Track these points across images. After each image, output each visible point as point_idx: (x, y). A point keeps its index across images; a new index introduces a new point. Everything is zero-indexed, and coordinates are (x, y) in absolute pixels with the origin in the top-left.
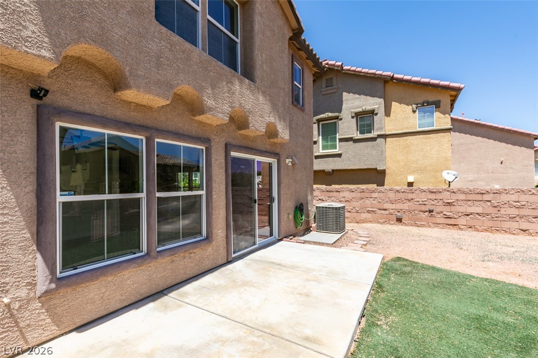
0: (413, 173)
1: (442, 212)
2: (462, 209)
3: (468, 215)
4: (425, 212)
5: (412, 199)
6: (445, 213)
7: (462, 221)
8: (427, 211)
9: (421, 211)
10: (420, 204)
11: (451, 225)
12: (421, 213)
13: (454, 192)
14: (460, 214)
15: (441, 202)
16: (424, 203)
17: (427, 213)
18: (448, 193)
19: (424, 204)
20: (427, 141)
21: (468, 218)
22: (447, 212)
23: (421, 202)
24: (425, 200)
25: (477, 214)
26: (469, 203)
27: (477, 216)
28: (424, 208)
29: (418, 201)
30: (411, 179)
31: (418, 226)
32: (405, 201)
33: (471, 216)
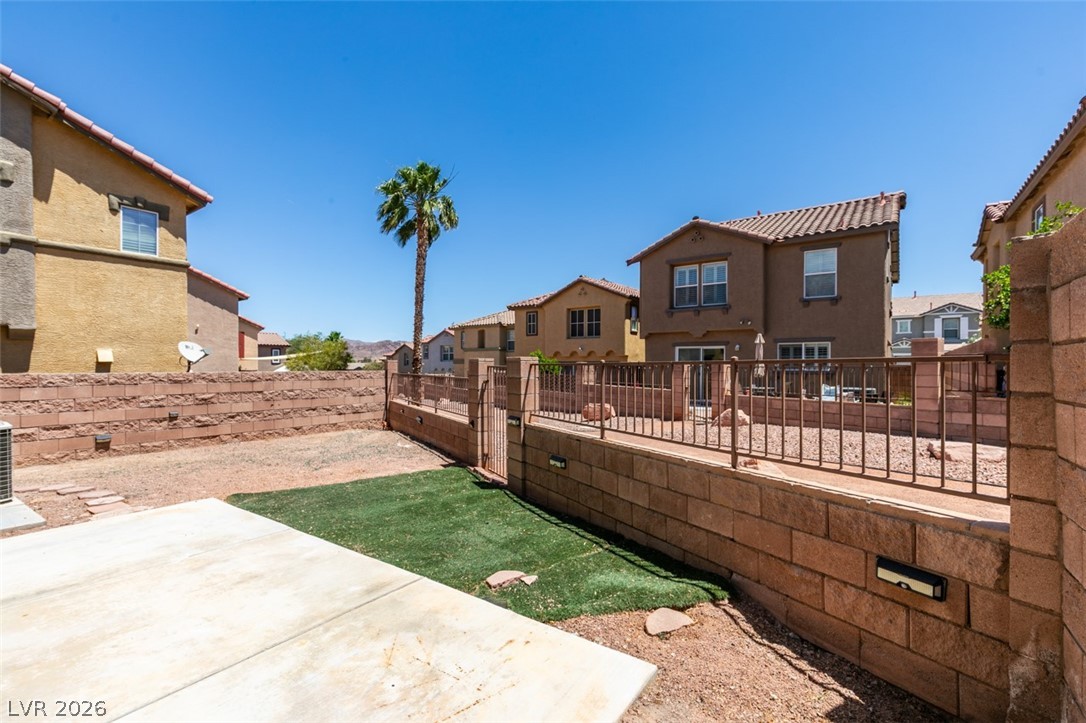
0: (109, 342)
1: (193, 418)
2: (224, 408)
3: (233, 417)
4: (161, 421)
5: (134, 398)
6: (198, 418)
7: (225, 428)
8: (165, 419)
9: (153, 420)
10: (152, 407)
11: (208, 437)
12: (153, 424)
13: (213, 381)
14: (222, 417)
15: (191, 398)
16: (161, 403)
17: (165, 423)
18: (204, 383)
19: (160, 406)
20: (141, 279)
21: (233, 422)
22: (202, 416)
23: (153, 403)
24: (163, 396)
25: (246, 413)
26: (235, 397)
27: (246, 417)
28: (159, 413)
29: (148, 402)
30: (106, 355)
31: (147, 452)
32: (118, 403)
33: (238, 418)
